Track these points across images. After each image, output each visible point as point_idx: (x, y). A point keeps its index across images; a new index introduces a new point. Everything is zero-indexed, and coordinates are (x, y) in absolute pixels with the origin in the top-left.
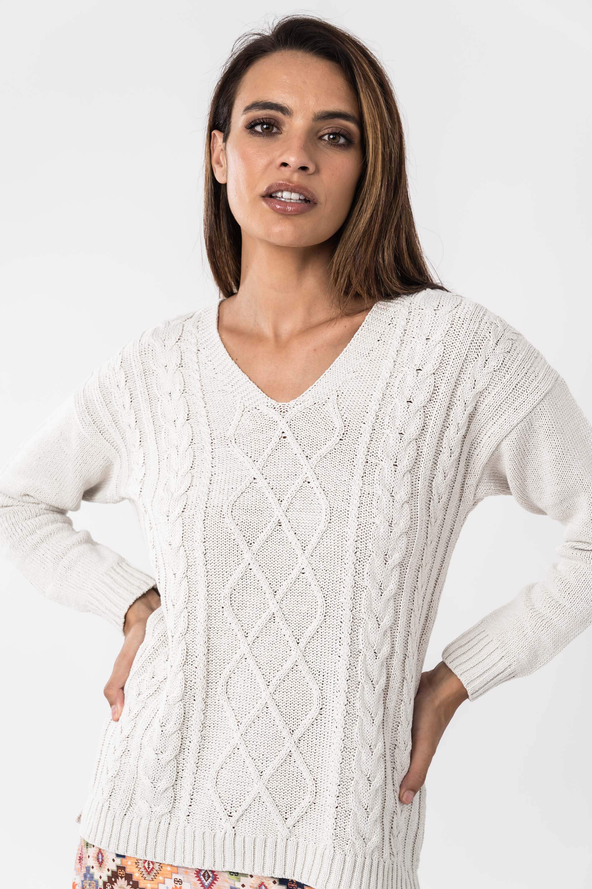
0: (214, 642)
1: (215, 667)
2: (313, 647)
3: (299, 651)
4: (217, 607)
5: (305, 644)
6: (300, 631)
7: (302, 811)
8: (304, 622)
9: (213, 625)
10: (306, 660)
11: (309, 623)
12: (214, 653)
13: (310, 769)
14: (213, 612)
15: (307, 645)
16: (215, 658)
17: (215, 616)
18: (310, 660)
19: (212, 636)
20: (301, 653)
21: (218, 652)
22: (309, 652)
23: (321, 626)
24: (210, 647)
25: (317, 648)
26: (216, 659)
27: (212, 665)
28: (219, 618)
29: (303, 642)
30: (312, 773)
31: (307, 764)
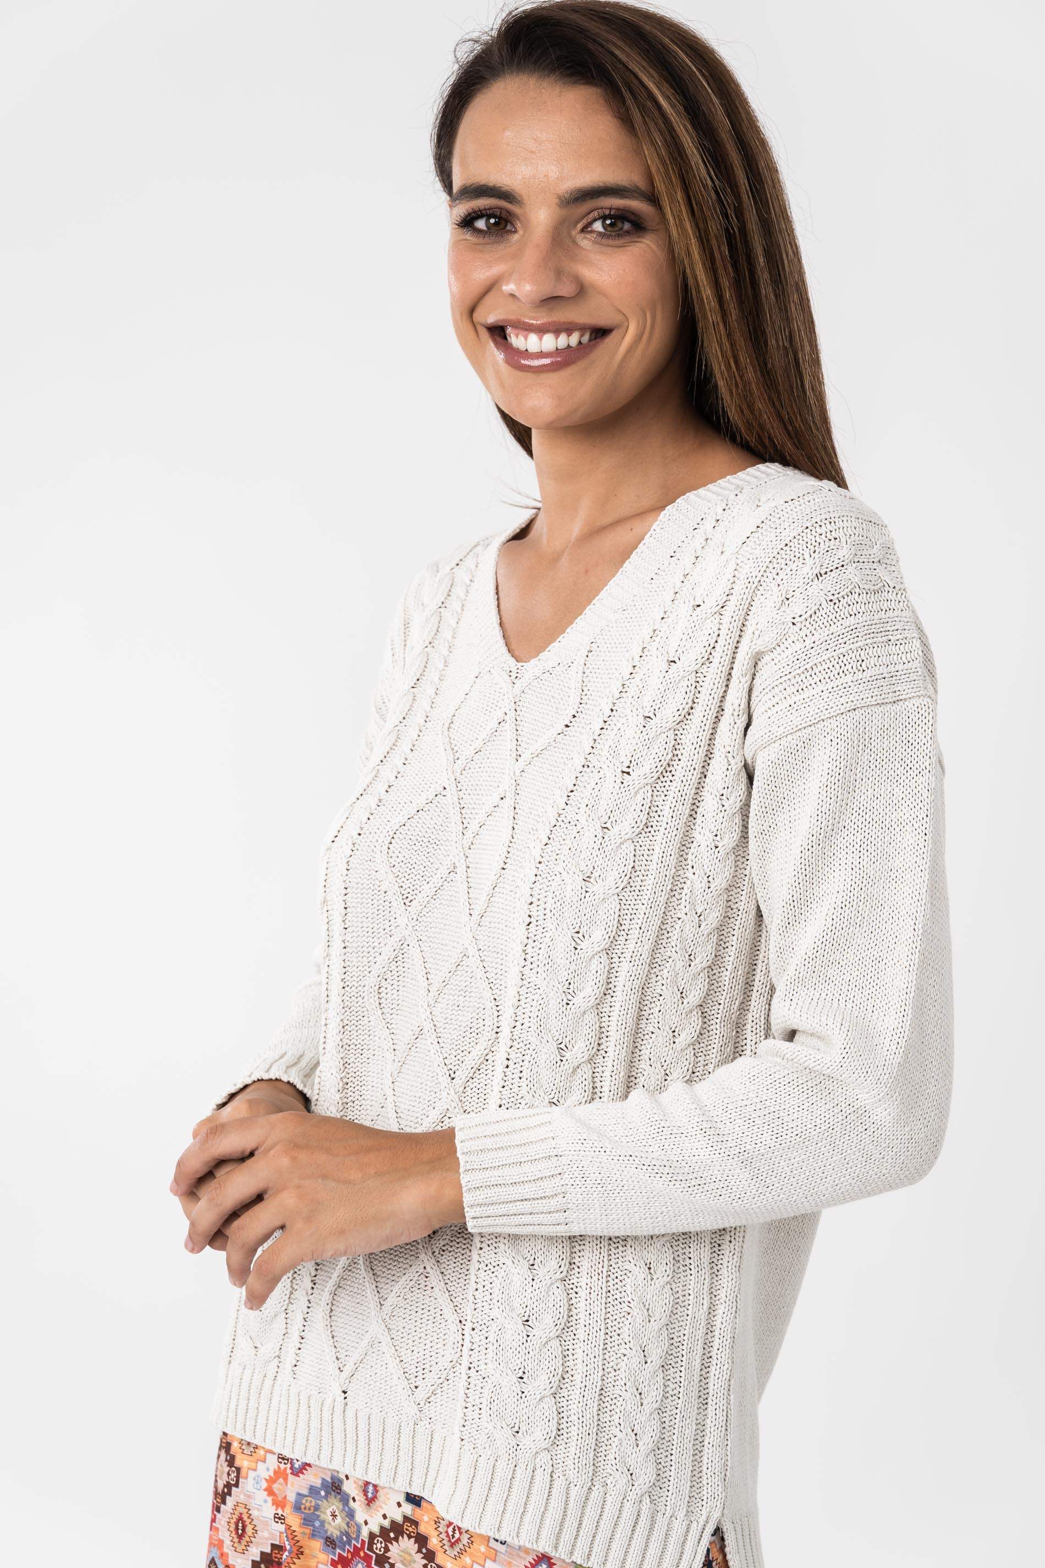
0: (357, 1069)
1: (358, 1113)
2: (478, 1087)
3: (452, 1092)
4: (359, 1008)
5: (464, 1080)
6: (458, 1057)
7: (438, 1376)
8: (465, 1043)
9: (353, 1041)
10: (465, 1108)
11: (472, 1044)
12: (356, 1088)
13: (455, 1304)
14: (353, 1017)
15: (468, 1083)
16: (359, 1097)
17: (356, 1024)
18: (472, 1108)
19: (352, 1060)
20: (456, 1096)
21: (363, 1087)
22: (470, 1095)
23: (492, 1049)
24: (350, 1079)
25: (485, 1087)
26: (360, 1099)
27: (353, 1109)
28: (363, 1028)
29: (461, 1076)
30: (458, 1311)
31: (451, 1293)
